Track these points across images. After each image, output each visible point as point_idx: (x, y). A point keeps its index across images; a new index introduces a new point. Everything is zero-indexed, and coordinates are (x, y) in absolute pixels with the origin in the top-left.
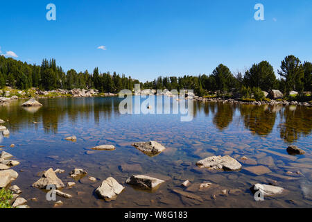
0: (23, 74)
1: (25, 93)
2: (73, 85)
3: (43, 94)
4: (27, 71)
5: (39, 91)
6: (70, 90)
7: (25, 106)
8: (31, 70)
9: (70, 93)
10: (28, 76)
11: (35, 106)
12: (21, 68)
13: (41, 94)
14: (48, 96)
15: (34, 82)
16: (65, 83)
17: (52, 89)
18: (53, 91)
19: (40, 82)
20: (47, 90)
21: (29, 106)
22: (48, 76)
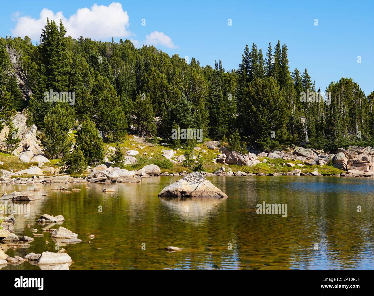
0: (182, 95)
1: (183, 158)
2: (347, 136)
3: (241, 163)
4: (192, 88)
5: (227, 151)
6: (334, 150)
7: (170, 196)
8: (206, 84)
9: (334, 163)
10: (195, 101)
11: (202, 197)
12: (177, 79)
13: (234, 162)
14: (256, 170)
15: (213, 121)
16: (319, 128)
17: (273, 148)
18: (275, 154)
19: (234, 124)
20: (257, 149)
21: (185, 196)
22: (258, 102)
